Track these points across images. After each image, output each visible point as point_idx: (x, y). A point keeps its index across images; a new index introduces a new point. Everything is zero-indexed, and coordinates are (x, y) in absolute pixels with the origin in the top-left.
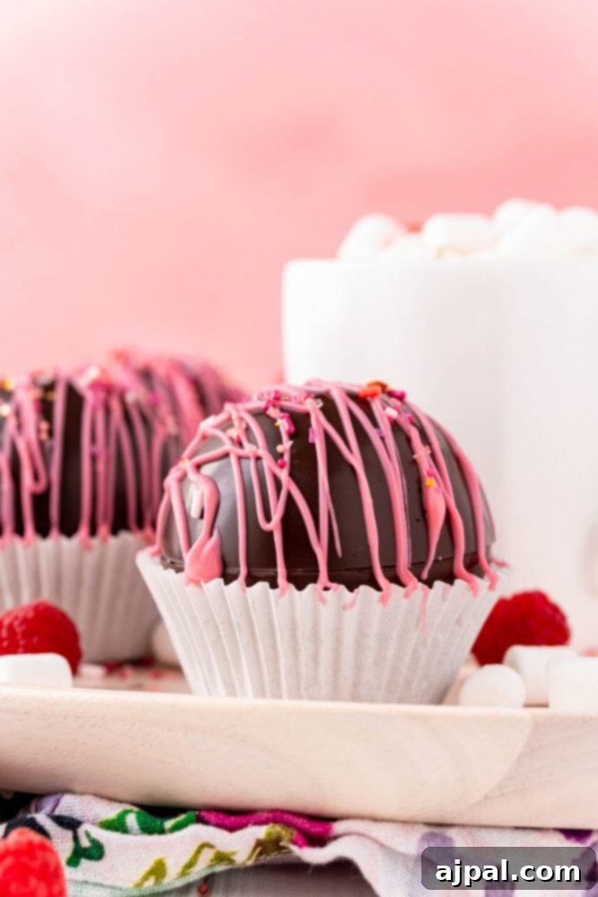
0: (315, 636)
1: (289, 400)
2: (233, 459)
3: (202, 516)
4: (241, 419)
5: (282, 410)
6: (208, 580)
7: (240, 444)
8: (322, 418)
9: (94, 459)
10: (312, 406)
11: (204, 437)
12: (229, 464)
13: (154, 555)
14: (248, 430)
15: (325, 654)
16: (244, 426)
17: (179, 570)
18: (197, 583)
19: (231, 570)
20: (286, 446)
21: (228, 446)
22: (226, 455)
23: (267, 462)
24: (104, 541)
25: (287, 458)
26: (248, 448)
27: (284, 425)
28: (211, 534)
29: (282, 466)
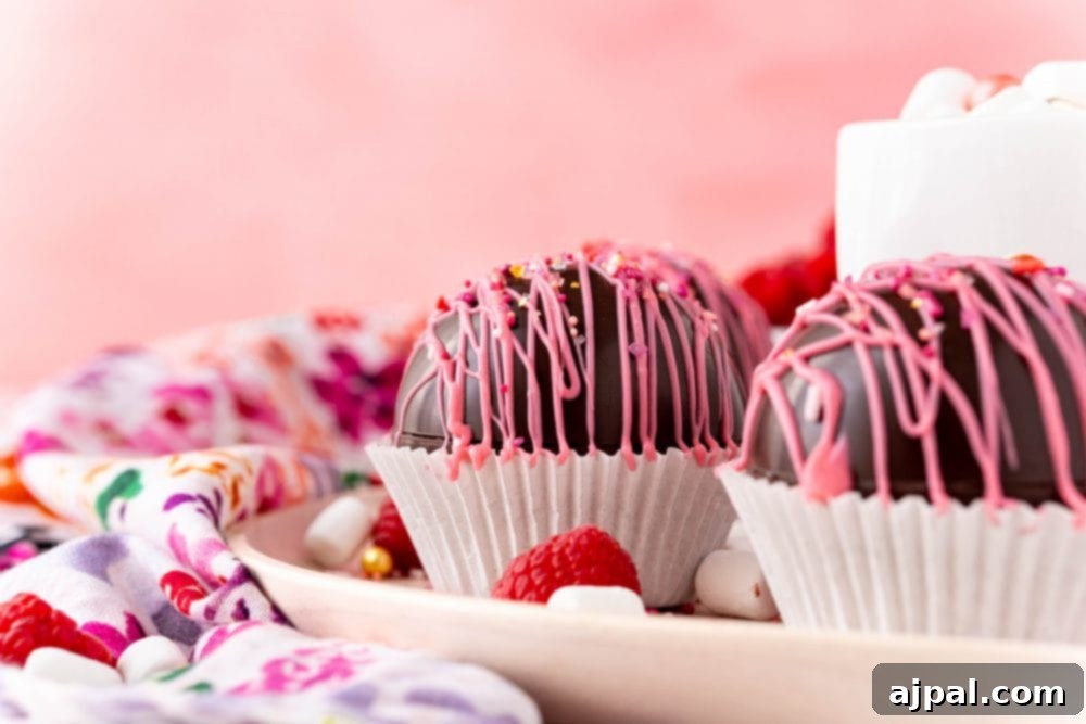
0: (980, 567)
1: (926, 275)
2: (859, 349)
3: (821, 417)
4: (862, 301)
5: (918, 288)
6: (838, 493)
7: (866, 330)
8: (977, 297)
9: (633, 358)
10: (961, 283)
11: (804, 326)
12: (854, 355)
13: (739, 469)
14: (875, 314)
15: (992, 589)
16: (867, 308)
17: (792, 482)
18: (822, 499)
19: (866, 484)
20: (931, 330)
21: (849, 333)
22: (848, 345)
23: (909, 350)
24: (651, 458)
25: (935, 346)
26: (879, 335)
27: (923, 305)
28: (834, 438)
29: (930, 355)
